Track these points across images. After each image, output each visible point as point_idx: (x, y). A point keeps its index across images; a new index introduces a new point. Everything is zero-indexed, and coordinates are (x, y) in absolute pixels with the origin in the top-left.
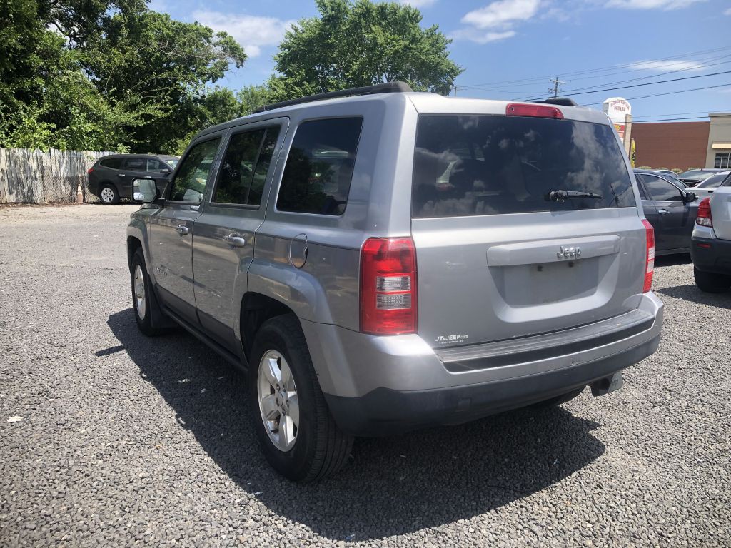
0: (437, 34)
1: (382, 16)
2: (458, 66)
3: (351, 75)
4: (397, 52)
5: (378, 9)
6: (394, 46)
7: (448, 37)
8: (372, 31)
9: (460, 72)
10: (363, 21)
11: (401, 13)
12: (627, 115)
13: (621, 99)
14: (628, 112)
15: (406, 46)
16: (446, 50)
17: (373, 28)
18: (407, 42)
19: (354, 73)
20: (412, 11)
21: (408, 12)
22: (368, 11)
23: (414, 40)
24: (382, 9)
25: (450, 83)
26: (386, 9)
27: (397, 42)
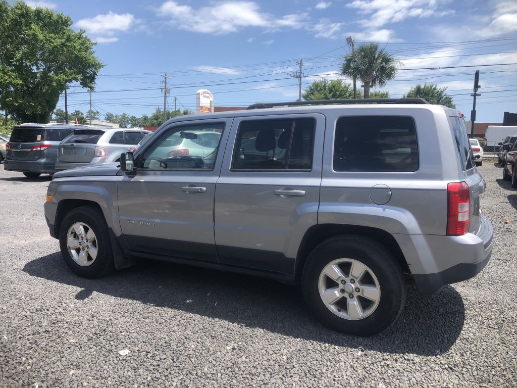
0: (84, 36)
1: (38, 18)
2: (101, 62)
3: (16, 61)
4: (56, 47)
5: (35, 12)
6: (53, 43)
7: (93, 41)
8: (31, 28)
9: (102, 66)
10: (23, 20)
11: (55, 17)
12: (211, 101)
13: (206, 90)
14: (211, 99)
15: (63, 44)
16: (91, 50)
17: (33, 26)
18: (63, 41)
19: (18, 61)
20: (64, 17)
21: (61, 17)
22: (27, 14)
23: (69, 39)
24: (38, 13)
25: (95, 74)
26: (41, 12)
27: (54, 39)
